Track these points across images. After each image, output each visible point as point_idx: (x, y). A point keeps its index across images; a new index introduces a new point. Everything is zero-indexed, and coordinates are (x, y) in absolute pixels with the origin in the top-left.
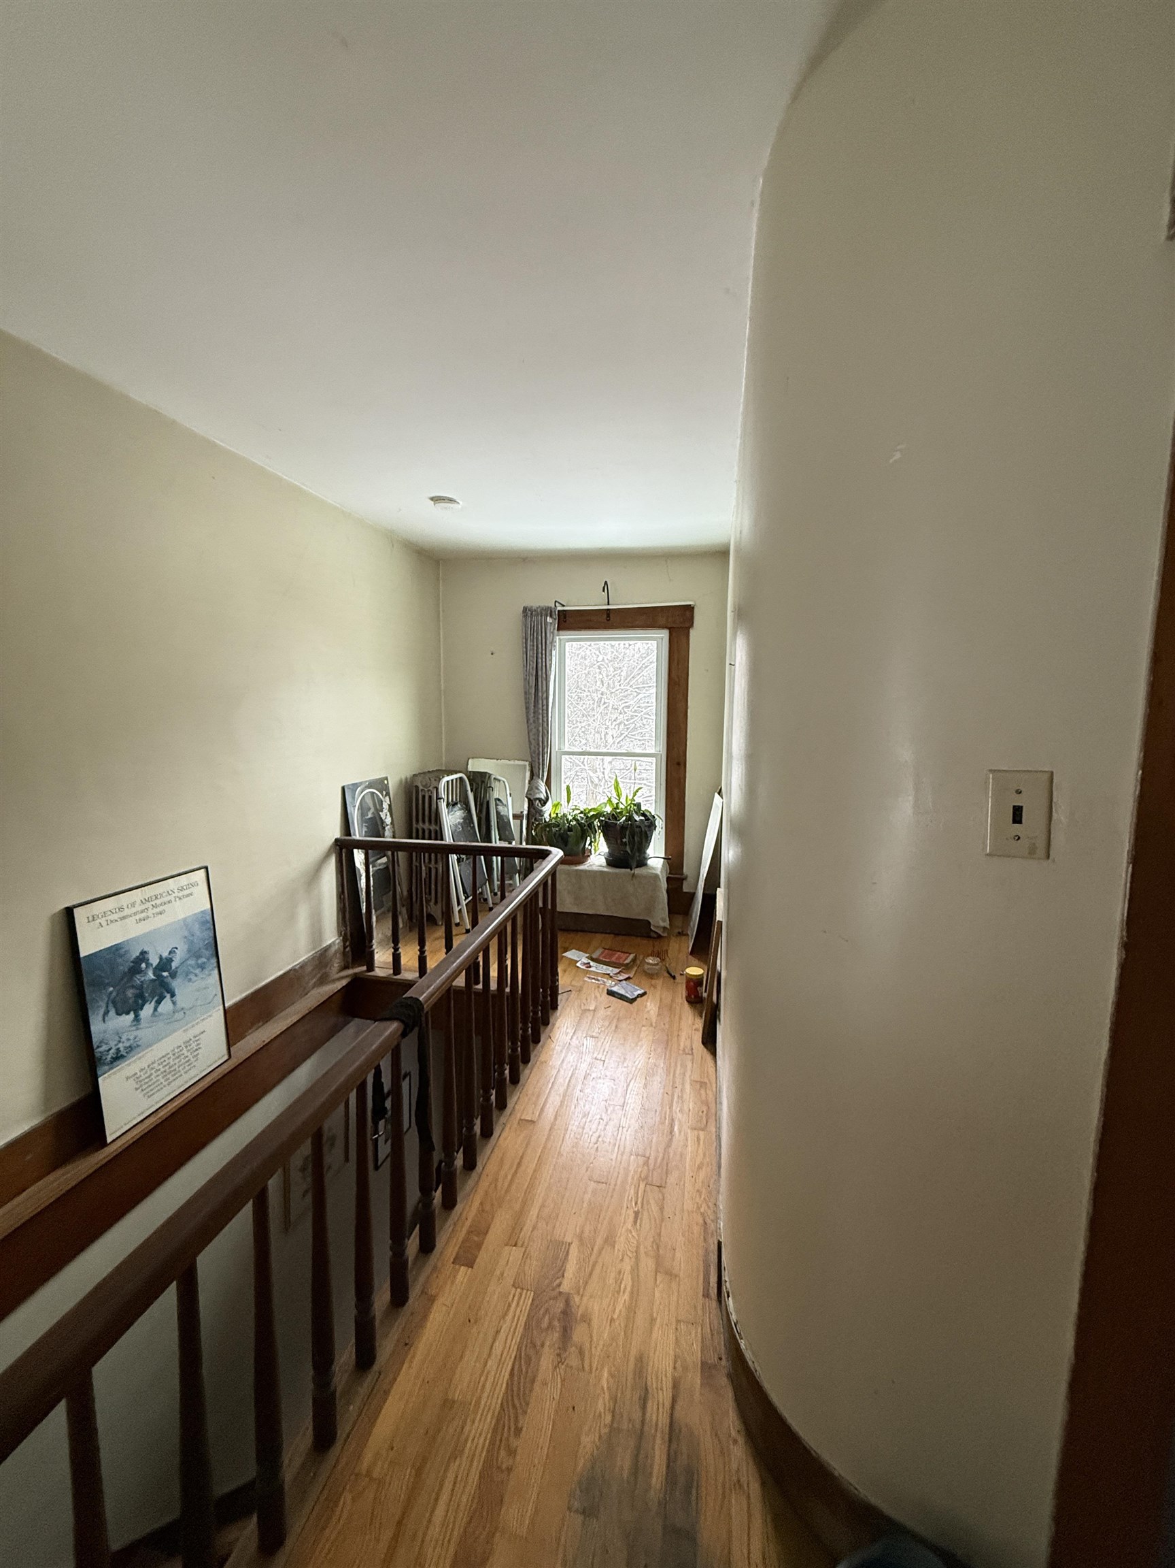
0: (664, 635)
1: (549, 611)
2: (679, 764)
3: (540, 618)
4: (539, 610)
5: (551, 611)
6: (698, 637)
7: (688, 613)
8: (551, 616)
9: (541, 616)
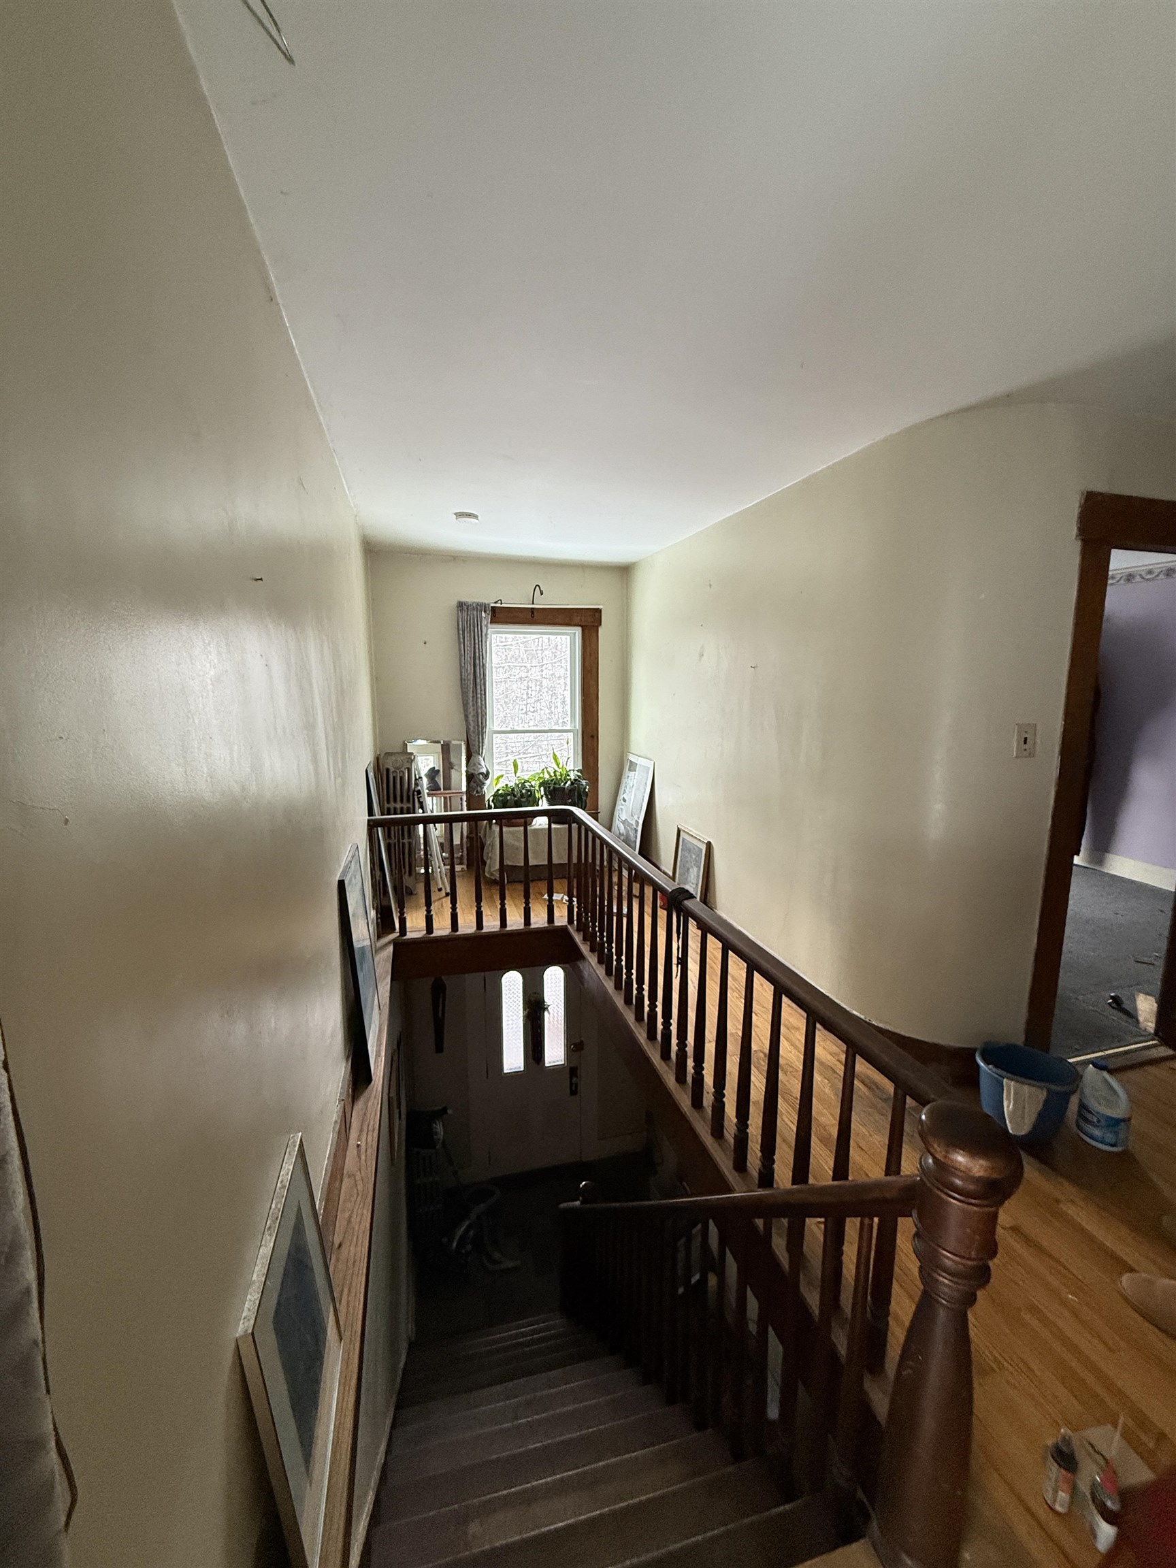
0: (577, 631)
1: (483, 607)
2: (592, 737)
3: (475, 612)
4: (474, 605)
5: (485, 607)
6: (605, 634)
7: (597, 614)
8: (485, 612)
9: (477, 611)
